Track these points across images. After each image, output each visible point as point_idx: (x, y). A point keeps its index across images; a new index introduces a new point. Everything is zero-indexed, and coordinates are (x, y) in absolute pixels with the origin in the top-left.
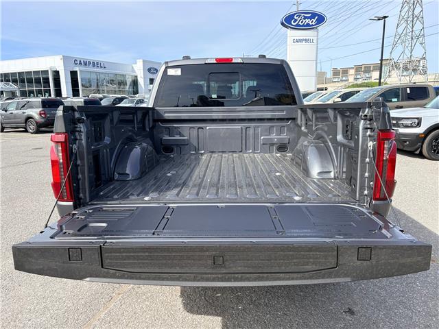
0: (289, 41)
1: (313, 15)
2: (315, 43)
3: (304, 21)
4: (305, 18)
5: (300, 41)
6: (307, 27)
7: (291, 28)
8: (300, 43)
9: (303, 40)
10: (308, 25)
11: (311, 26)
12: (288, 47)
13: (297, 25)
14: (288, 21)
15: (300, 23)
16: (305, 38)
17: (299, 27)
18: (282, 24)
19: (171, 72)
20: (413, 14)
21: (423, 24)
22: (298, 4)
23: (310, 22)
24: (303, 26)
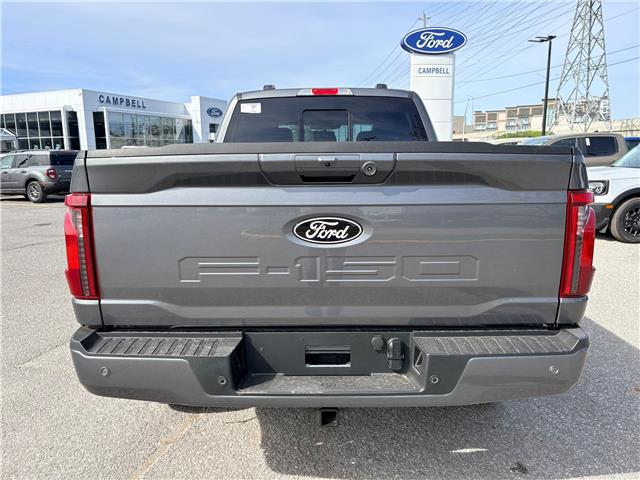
0: (414, 71)
1: (448, 34)
2: (451, 74)
3: (435, 42)
4: (436, 38)
5: (429, 71)
6: (438, 51)
7: (415, 52)
8: (429, 75)
9: (434, 70)
10: (440, 48)
11: (446, 49)
12: (412, 79)
13: (425, 48)
14: (411, 43)
15: (429, 45)
16: (435, 67)
17: (427, 51)
18: (403, 46)
19: (246, 108)
20: (590, 34)
21: (604, 48)
22: (425, 19)
23: (443, 45)
24: (433, 49)
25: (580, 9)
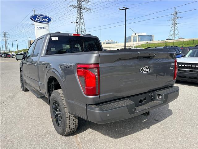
0: (36, 27)
1: (46, 17)
2: (48, 30)
3: (42, 19)
4: (42, 18)
5: (41, 28)
6: (43, 22)
7: (36, 21)
8: (41, 29)
9: (43, 28)
10: (44, 21)
11: (46, 22)
12: (35, 30)
13: (39, 20)
15: (40, 20)
16: (43, 27)
20: (81, 22)
21: (85, 26)
22: (35, 11)
23: (45, 20)
24: (42, 21)
25: (78, 15)
